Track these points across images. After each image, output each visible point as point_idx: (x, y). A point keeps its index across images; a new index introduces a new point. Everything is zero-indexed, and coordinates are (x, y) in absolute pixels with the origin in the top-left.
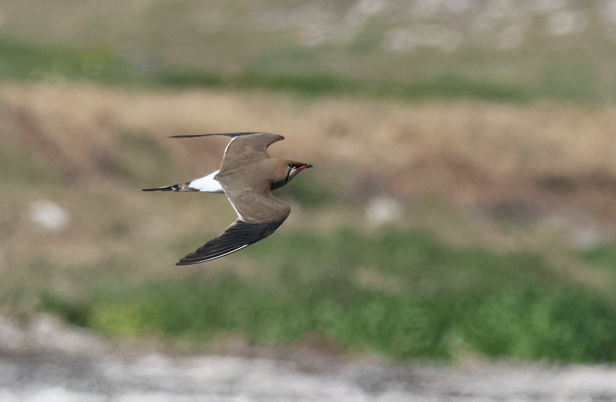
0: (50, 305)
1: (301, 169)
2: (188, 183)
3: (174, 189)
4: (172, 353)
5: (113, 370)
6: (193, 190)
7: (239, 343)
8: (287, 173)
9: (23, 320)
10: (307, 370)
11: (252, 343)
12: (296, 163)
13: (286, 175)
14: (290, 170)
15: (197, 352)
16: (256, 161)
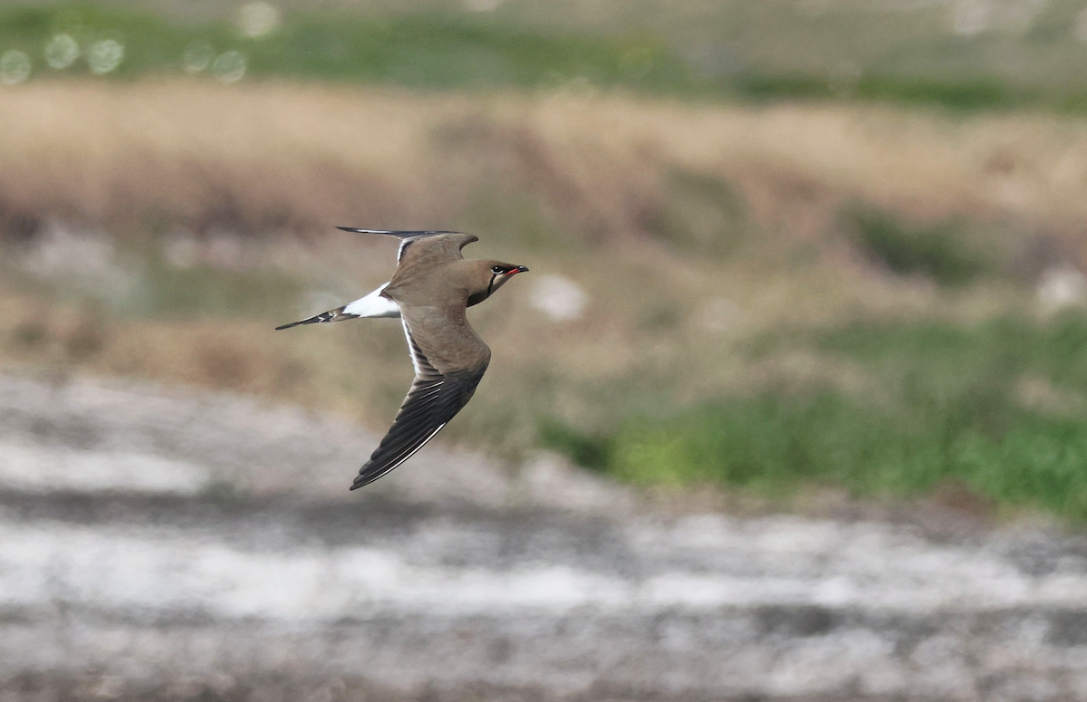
0: (554, 438)
1: (512, 275)
2: (343, 309)
3: (322, 319)
4: (734, 511)
5: (644, 538)
6: (350, 316)
7: (835, 497)
8: (490, 280)
9: (513, 462)
10: (938, 539)
11: (855, 495)
12: (504, 264)
13: (489, 283)
14: (495, 275)
15: (775, 509)
16: (442, 264)
